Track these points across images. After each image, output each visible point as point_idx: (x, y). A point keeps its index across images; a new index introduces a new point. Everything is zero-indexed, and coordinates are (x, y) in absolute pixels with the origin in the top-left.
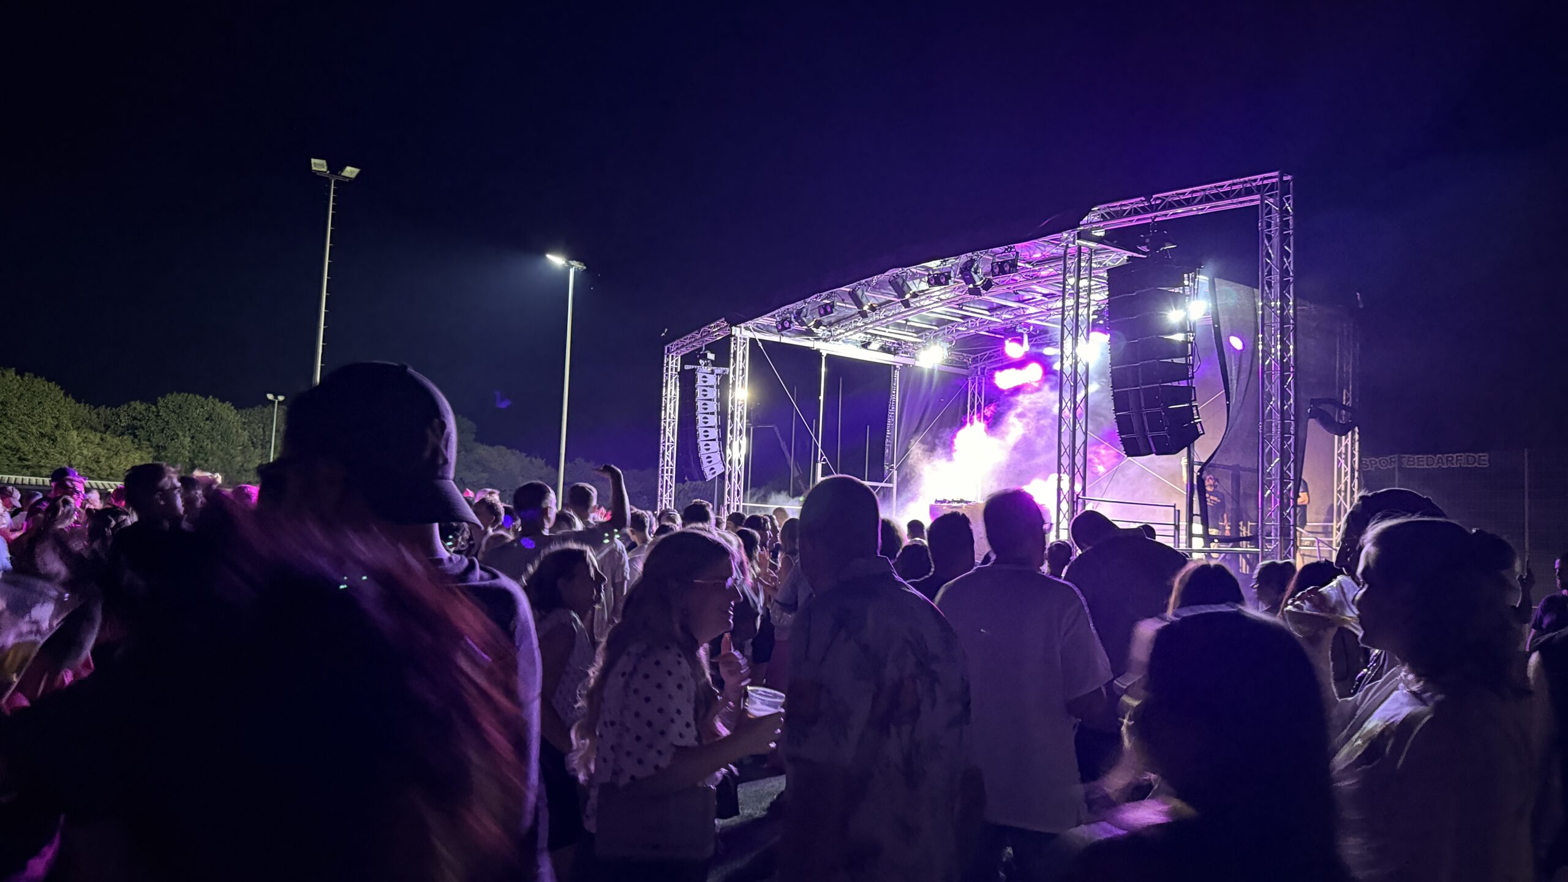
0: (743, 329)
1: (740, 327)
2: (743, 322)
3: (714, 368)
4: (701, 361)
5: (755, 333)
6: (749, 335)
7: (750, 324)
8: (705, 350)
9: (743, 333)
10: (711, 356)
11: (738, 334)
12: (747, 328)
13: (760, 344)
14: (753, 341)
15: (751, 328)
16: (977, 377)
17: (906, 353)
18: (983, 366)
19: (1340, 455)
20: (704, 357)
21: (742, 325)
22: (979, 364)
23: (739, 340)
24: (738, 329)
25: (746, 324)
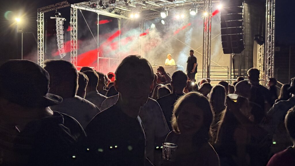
2: (76, 3)
3: (61, 18)
4: (56, 16)
5: (80, 7)
6: (77, 7)
7: (78, 4)
8: (57, 12)
9: (75, 7)
10: (60, 14)
11: (73, 7)
12: (76, 5)
13: (81, 11)
14: (78, 10)
15: (78, 5)
16: (142, 23)
17: (123, 14)
18: (144, 19)
20: (57, 14)
21: (75, 4)
23: (74, 9)
24: (73, 5)
25: (76, 4)
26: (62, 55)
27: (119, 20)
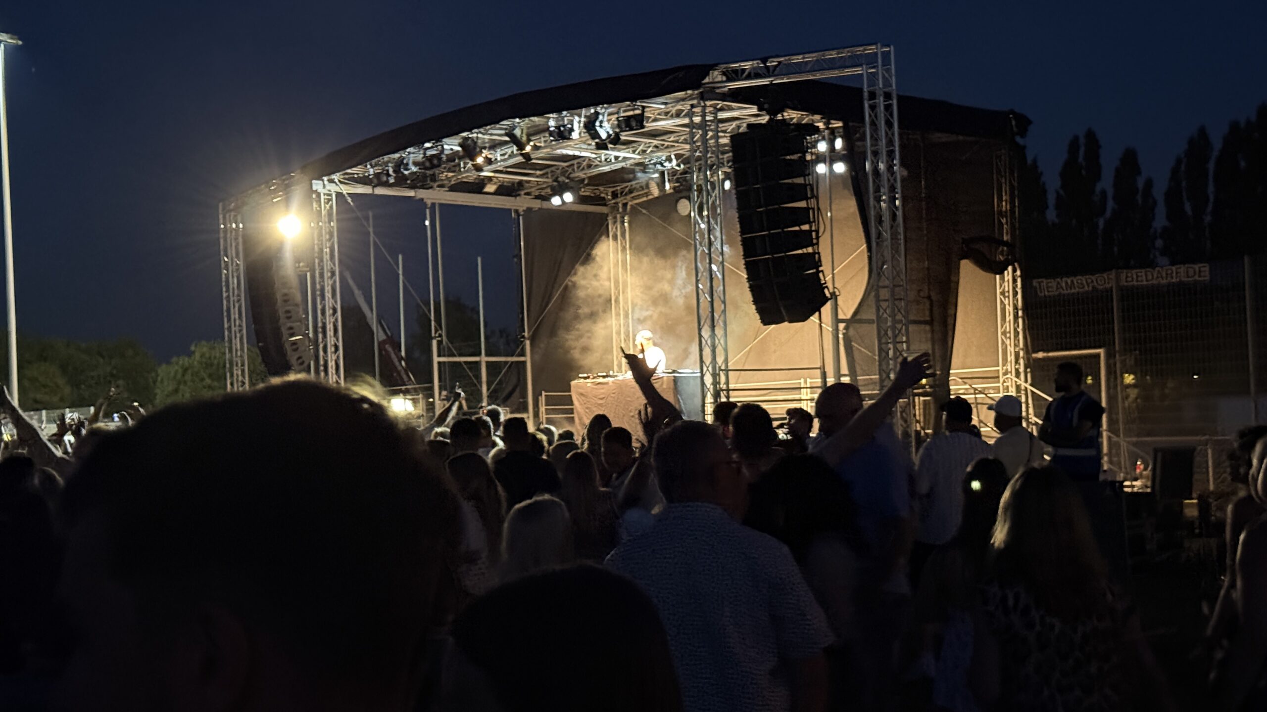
0: (326, 182)
1: (323, 180)
2: (329, 174)
5: (342, 186)
6: (333, 189)
7: (336, 177)
9: (328, 189)
11: (322, 190)
12: (331, 181)
13: (349, 200)
14: (339, 196)
15: (336, 180)
16: (618, 216)
17: (528, 194)
18: (625, 201)
19: (1003, 293)
21: (325, 178)
22: (618, 200)
23: (322, 197)
24: (320, 182)
25: (333, 177)
26: (300, 361)
27: (519, 215)
